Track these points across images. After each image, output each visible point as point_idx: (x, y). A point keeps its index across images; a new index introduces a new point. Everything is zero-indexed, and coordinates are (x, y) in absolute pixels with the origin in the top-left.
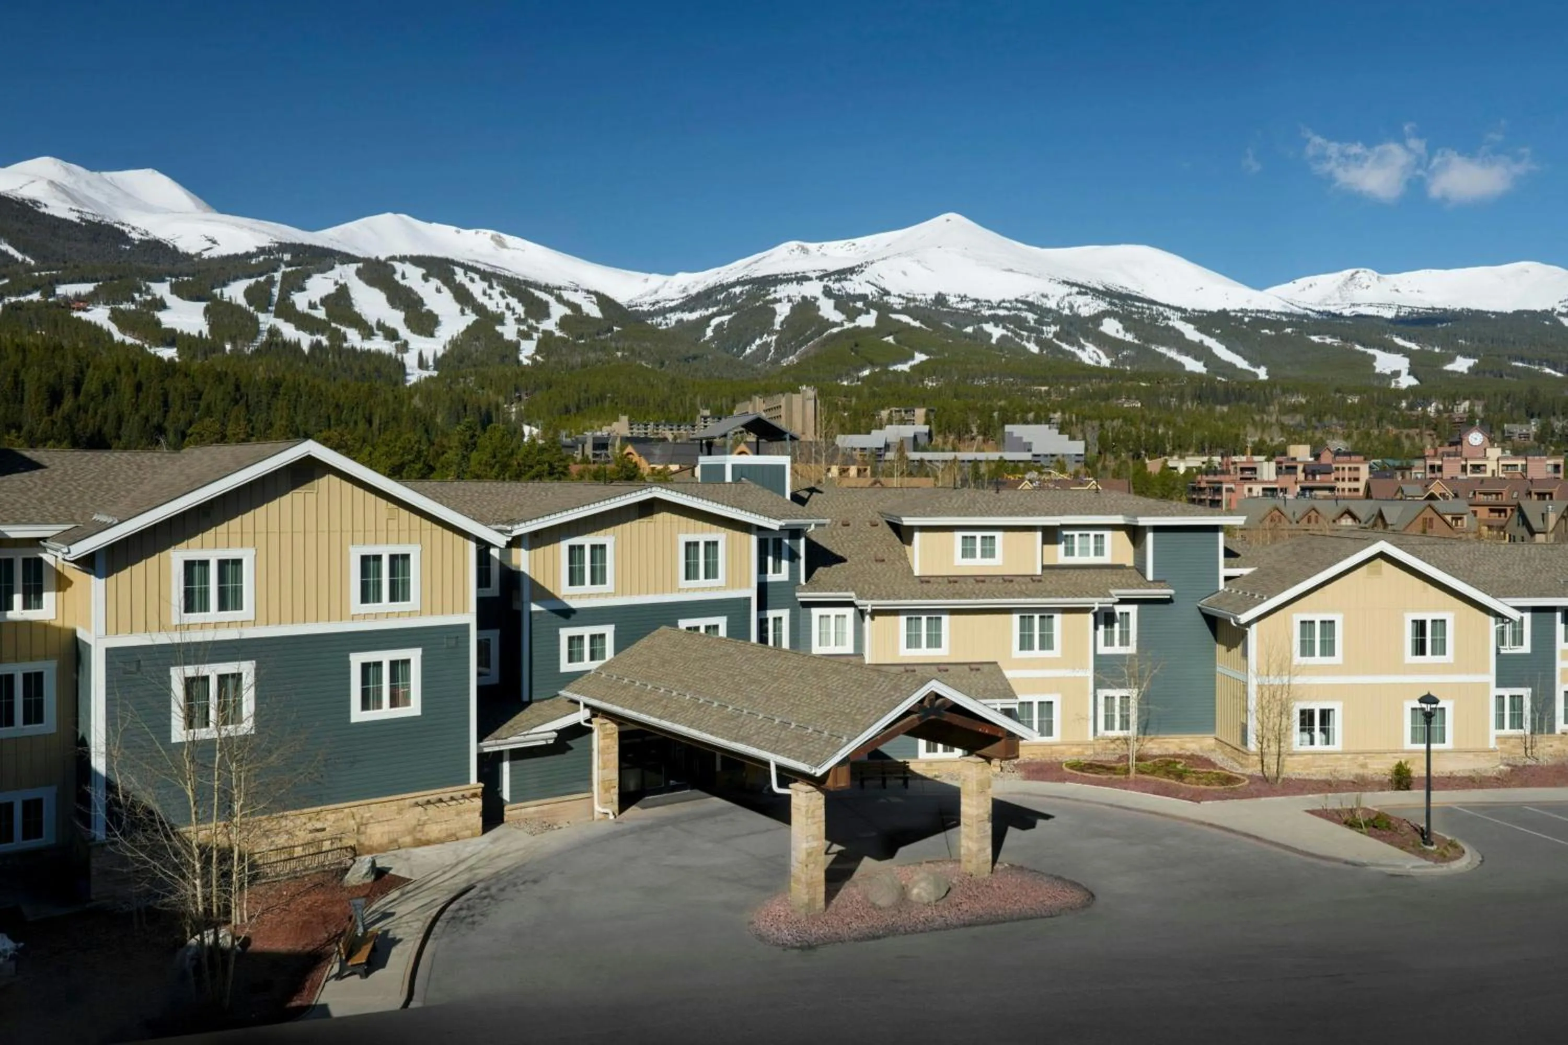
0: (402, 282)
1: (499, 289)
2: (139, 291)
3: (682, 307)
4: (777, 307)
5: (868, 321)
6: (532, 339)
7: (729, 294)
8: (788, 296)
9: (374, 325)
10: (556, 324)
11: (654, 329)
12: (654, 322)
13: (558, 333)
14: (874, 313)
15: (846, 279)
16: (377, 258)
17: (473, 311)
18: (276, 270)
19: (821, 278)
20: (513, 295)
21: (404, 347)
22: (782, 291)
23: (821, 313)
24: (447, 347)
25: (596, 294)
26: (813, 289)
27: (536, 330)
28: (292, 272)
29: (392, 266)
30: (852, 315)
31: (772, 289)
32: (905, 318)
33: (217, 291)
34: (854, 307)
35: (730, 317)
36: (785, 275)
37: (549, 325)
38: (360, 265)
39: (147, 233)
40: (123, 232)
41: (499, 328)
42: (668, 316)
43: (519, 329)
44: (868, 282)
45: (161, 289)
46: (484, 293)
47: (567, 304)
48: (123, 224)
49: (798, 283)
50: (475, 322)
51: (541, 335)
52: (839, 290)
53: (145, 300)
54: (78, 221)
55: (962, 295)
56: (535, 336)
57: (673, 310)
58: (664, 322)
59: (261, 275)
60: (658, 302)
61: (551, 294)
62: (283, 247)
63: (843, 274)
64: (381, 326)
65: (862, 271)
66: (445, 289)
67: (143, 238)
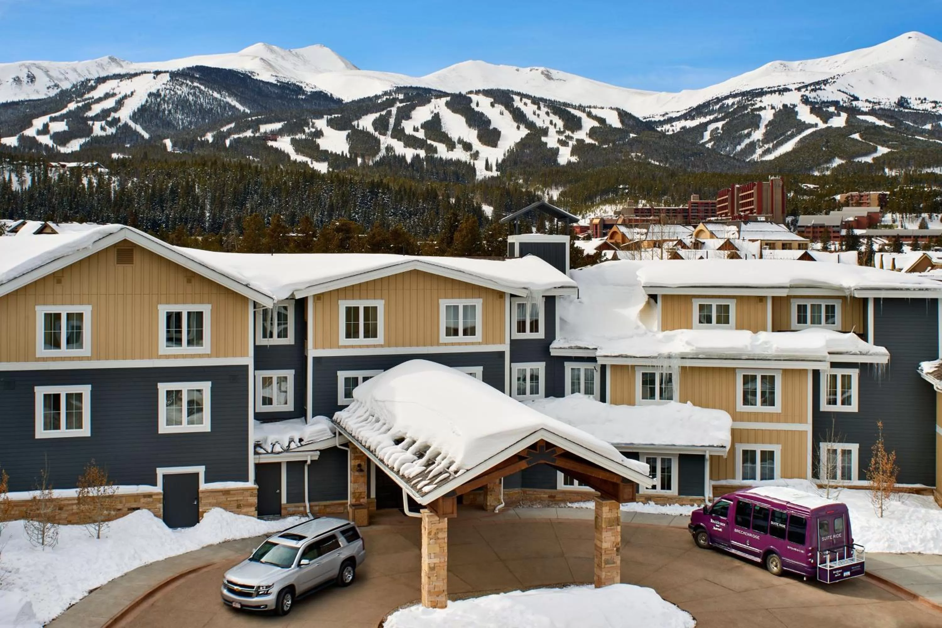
0: (477, 109)
1: (546, 110)
2: (308, 125)
3: (685, 117)
4: (762, 113)
5: (839, 121)
6: (568, 146)
7: (723, 104)
8: (772, 105)
9: (456, 141)
10: (587, 134)
11: (663, 134)
12: (663, 129)
13: (588, 141)
14: (844, 116)
15: (820, 89)
16: (460, 93)
17: (526, 127)
18: (393, 106)
19: (799, 89)
20: (555, 113)
21: (476, 155)
22: (767, 100)
23: (798, 117)
24: (507, 154)
25: (617, 109)
26: (792, 98)
27: (571, 138)
28: (404, 106)
29: (470, 98)
30: (825, 118)
31: (759, 99)
32: (871, 119)
33: (355, 123)
34: (827, 111)
35: (724, 122)
36: (769, 88)
37: (582, 135)
38: (448, 99)
39: (315, 87)
40: (301, 87)
41: (544, 139)
42: (674, 124)
43: (559, 139)
44: (840, 91)
45: (321, 124)
46: (534, 113)
47: (596, 118)
48: (301, 82)
49: (780, 94)
50: (528, 135)
51: (575, 143)
52: (815, 98)
53: (311, 132)
54: (275, 82)
55: (922, 98)
56: (571, 143)
57: (678, 119)
58: (671, 129)
59: (383, 110)
60: (667, 114)
61: (584, 111)
62: (399, 90)
63: (817, 85)
64: (460, 141)
65: (834, 82)
66: (506, 112)
67: (313, 90)
